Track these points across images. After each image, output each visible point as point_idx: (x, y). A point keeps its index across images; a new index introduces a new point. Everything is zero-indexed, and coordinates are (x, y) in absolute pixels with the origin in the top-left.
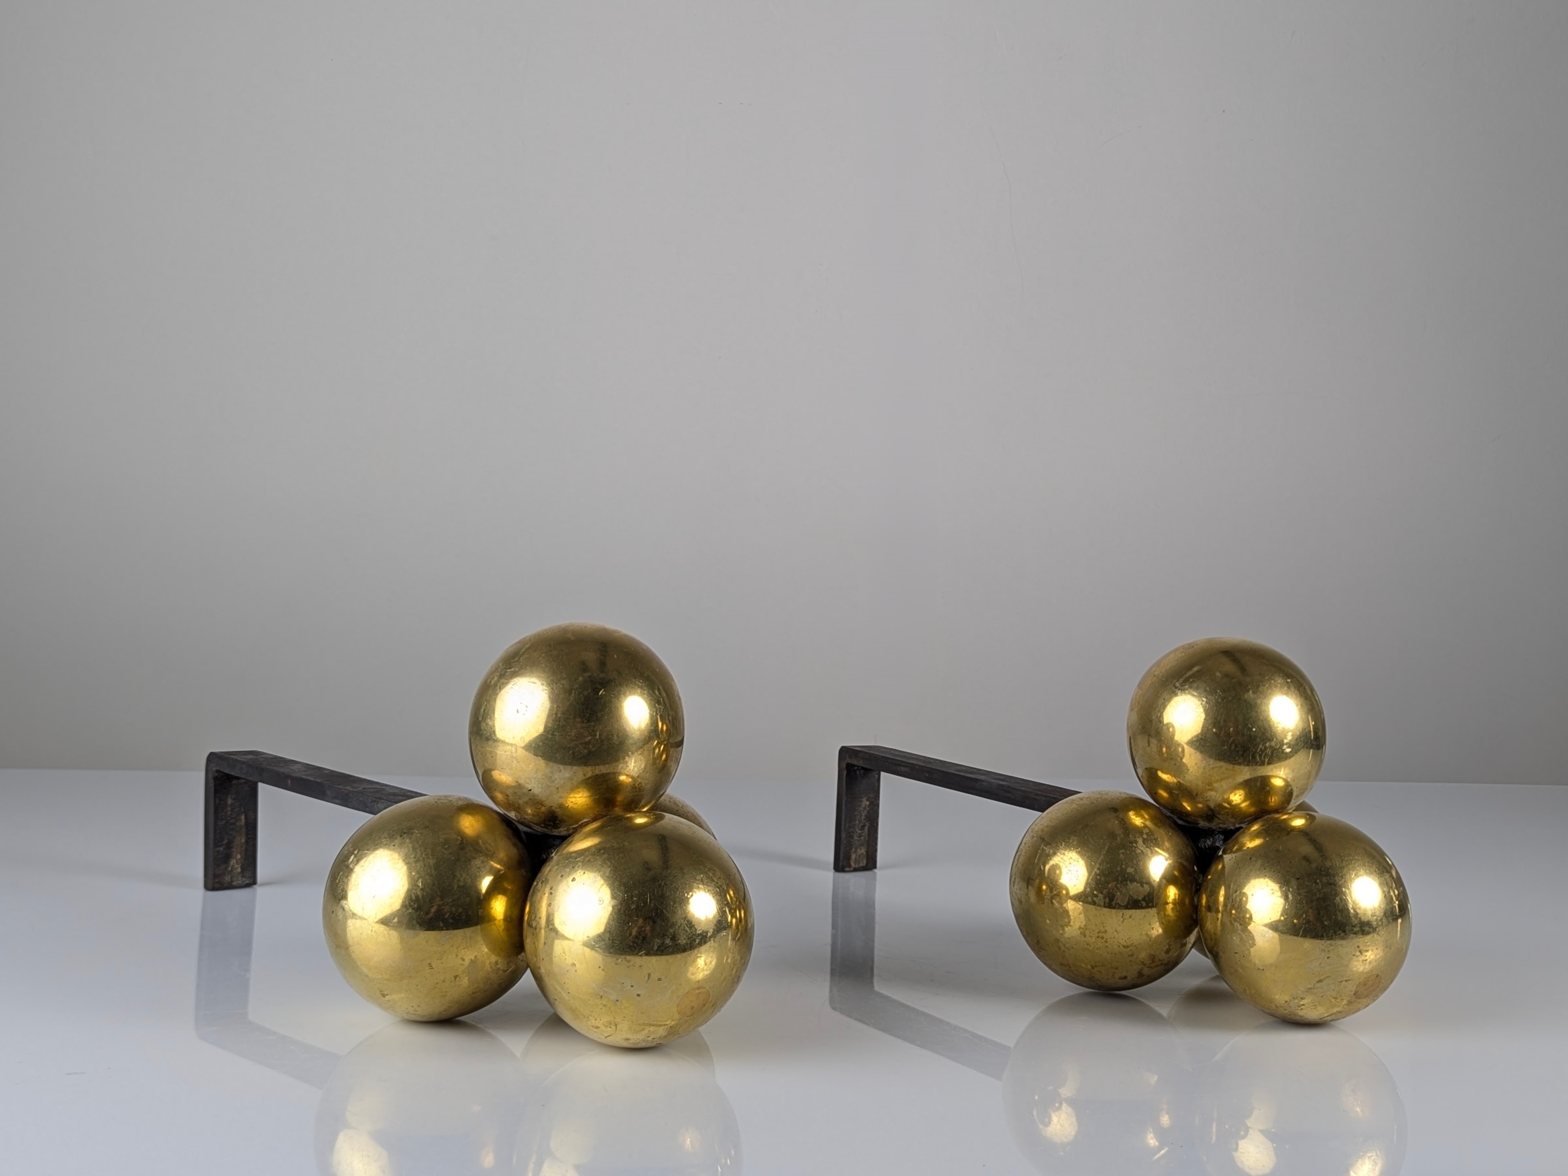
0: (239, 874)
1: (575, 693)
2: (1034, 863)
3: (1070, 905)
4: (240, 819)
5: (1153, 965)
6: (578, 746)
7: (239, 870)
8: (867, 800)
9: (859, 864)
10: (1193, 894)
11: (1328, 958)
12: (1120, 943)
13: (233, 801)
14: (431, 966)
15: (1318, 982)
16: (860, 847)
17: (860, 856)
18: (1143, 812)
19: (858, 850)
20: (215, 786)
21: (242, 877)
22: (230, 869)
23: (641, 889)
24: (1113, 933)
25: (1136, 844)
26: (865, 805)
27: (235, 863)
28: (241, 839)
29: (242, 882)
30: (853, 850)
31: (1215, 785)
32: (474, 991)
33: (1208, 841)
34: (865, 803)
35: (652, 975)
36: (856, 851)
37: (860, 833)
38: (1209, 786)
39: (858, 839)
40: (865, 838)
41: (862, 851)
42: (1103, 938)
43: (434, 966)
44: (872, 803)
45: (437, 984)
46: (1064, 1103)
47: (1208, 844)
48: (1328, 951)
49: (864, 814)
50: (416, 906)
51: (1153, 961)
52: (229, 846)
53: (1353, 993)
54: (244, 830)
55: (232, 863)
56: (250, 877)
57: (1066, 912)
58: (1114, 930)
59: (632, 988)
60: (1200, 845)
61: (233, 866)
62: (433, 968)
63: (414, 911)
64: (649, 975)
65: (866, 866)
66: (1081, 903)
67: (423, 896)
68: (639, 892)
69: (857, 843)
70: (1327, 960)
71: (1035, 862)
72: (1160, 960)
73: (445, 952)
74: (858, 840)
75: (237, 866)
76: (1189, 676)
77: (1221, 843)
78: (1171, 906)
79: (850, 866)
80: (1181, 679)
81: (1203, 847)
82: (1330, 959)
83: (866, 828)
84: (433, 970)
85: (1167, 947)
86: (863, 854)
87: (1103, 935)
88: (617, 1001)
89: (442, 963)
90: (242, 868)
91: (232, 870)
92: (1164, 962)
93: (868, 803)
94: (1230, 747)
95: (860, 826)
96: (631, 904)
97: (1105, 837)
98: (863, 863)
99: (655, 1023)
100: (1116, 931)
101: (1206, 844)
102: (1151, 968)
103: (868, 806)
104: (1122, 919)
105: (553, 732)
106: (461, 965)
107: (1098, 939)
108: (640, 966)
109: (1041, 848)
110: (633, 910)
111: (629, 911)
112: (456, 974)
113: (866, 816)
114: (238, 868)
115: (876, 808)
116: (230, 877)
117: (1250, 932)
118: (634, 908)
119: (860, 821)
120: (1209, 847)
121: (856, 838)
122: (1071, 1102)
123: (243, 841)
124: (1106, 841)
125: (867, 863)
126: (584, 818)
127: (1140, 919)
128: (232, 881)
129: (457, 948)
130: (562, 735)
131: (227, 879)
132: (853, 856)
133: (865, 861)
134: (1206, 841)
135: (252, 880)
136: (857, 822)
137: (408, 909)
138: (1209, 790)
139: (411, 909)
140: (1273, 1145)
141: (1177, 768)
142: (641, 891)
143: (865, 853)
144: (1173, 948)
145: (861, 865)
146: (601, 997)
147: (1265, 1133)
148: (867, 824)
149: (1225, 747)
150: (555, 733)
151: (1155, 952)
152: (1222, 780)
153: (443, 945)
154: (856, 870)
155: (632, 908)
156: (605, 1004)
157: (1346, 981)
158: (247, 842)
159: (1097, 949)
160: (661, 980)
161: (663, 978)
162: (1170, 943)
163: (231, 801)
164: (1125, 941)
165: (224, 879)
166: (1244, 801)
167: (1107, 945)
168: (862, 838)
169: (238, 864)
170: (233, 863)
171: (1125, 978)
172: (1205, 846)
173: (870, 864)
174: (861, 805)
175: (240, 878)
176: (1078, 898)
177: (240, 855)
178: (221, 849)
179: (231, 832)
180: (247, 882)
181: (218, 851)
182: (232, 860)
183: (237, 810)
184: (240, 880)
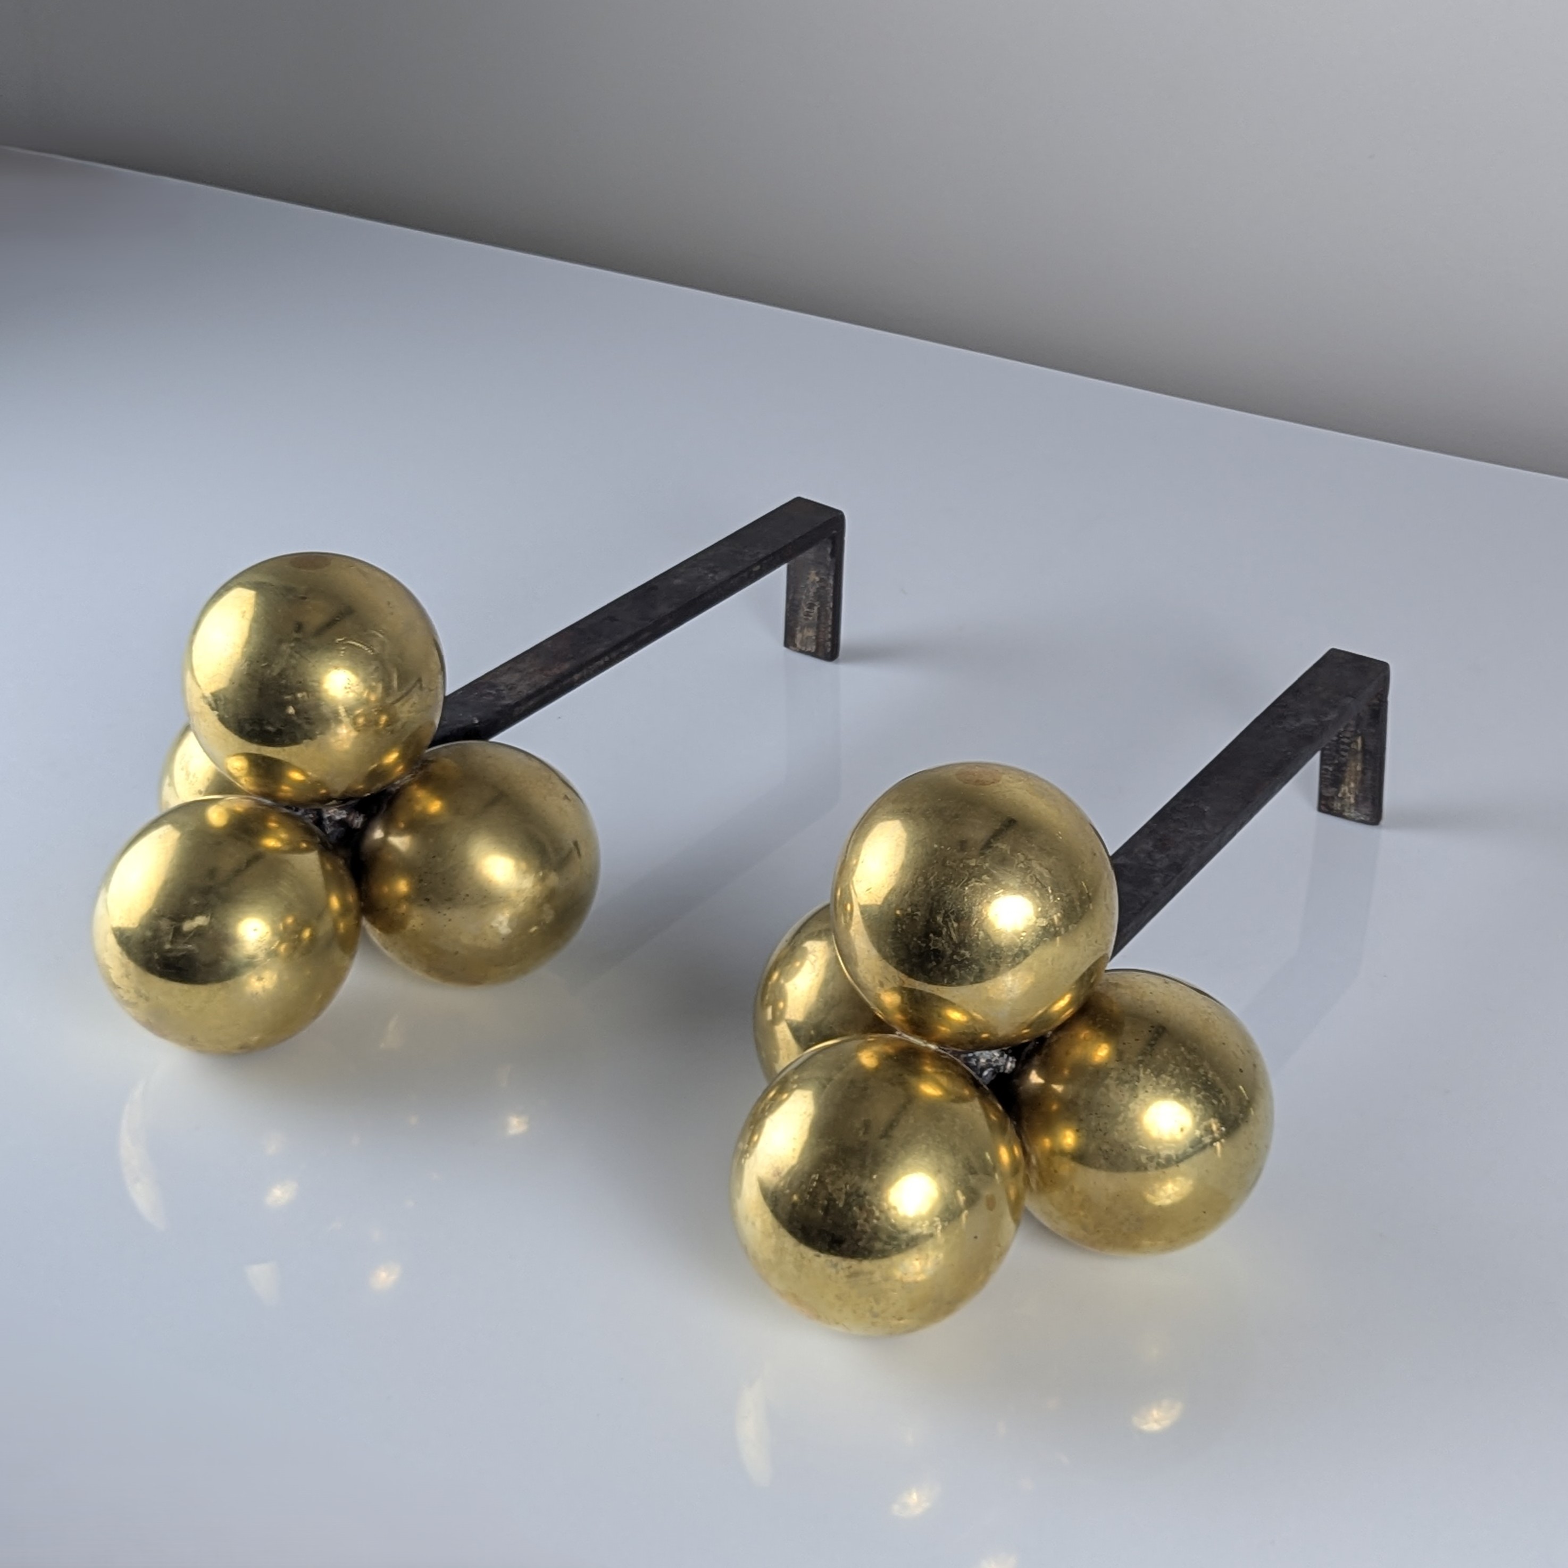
0: (1351, 804)
4: (1356, 742)
7: (1352, 801)
8: (817, 574)
9: (806, 647)
16: (807, 627)
17: (807, 638)
19: (805, 630)
21: (1356, 810)
22: (1342, 796)
26: (814, 579)
27: (1349, 790)
28: (1356, 767)
29: (1355, 817)
30: (799, 628)
36: (801, 631)
37: (807, 612)
39: (804, 616)
40: (813, 619)
41: (811, 634)
44: (822, 580)
49: (813, 590)
52: (1340, 768)
54: (1359, 756)
55: (1343, 789)
56: (1371, 813)
61: (1344, 794)
65: (824, 654)
69: (803, 621)
74: (806, 620)
79: (795, 645)
83: (816, 608)
86: (811, 637)
90: (1356, 799)
91: (1343, 798)
93: (817, 579)
95: (808, 603)
98: (812, 648)
103: (818, 583)
113: (814, 593)
114: (1351, 797)
116: (1339, 805)
119: (807, 597)
121: (802, 615)
123: (1359, 768)
125: (826, 652)
128: (1342, 810)
131: (1335, 805)
132: (799, 636)
133: (814, 647)
135: (1375, 818)
136: (804, 597)
143: (814, 638)
148: (817, 604)
154: (802, 653)
165: (1333, 805)
168: (810, 618)
169: (1351, 794)
173: (831, 653)
174: (808, 578)
175: (1353, 811)
177: (1355, 783)
178: (1331, 769)
179: (1343, 753)
180: (1362, 818)
181: (1327, 770)
182: (1343, 785)
183: (1352, 729)
184: (1353, 814)
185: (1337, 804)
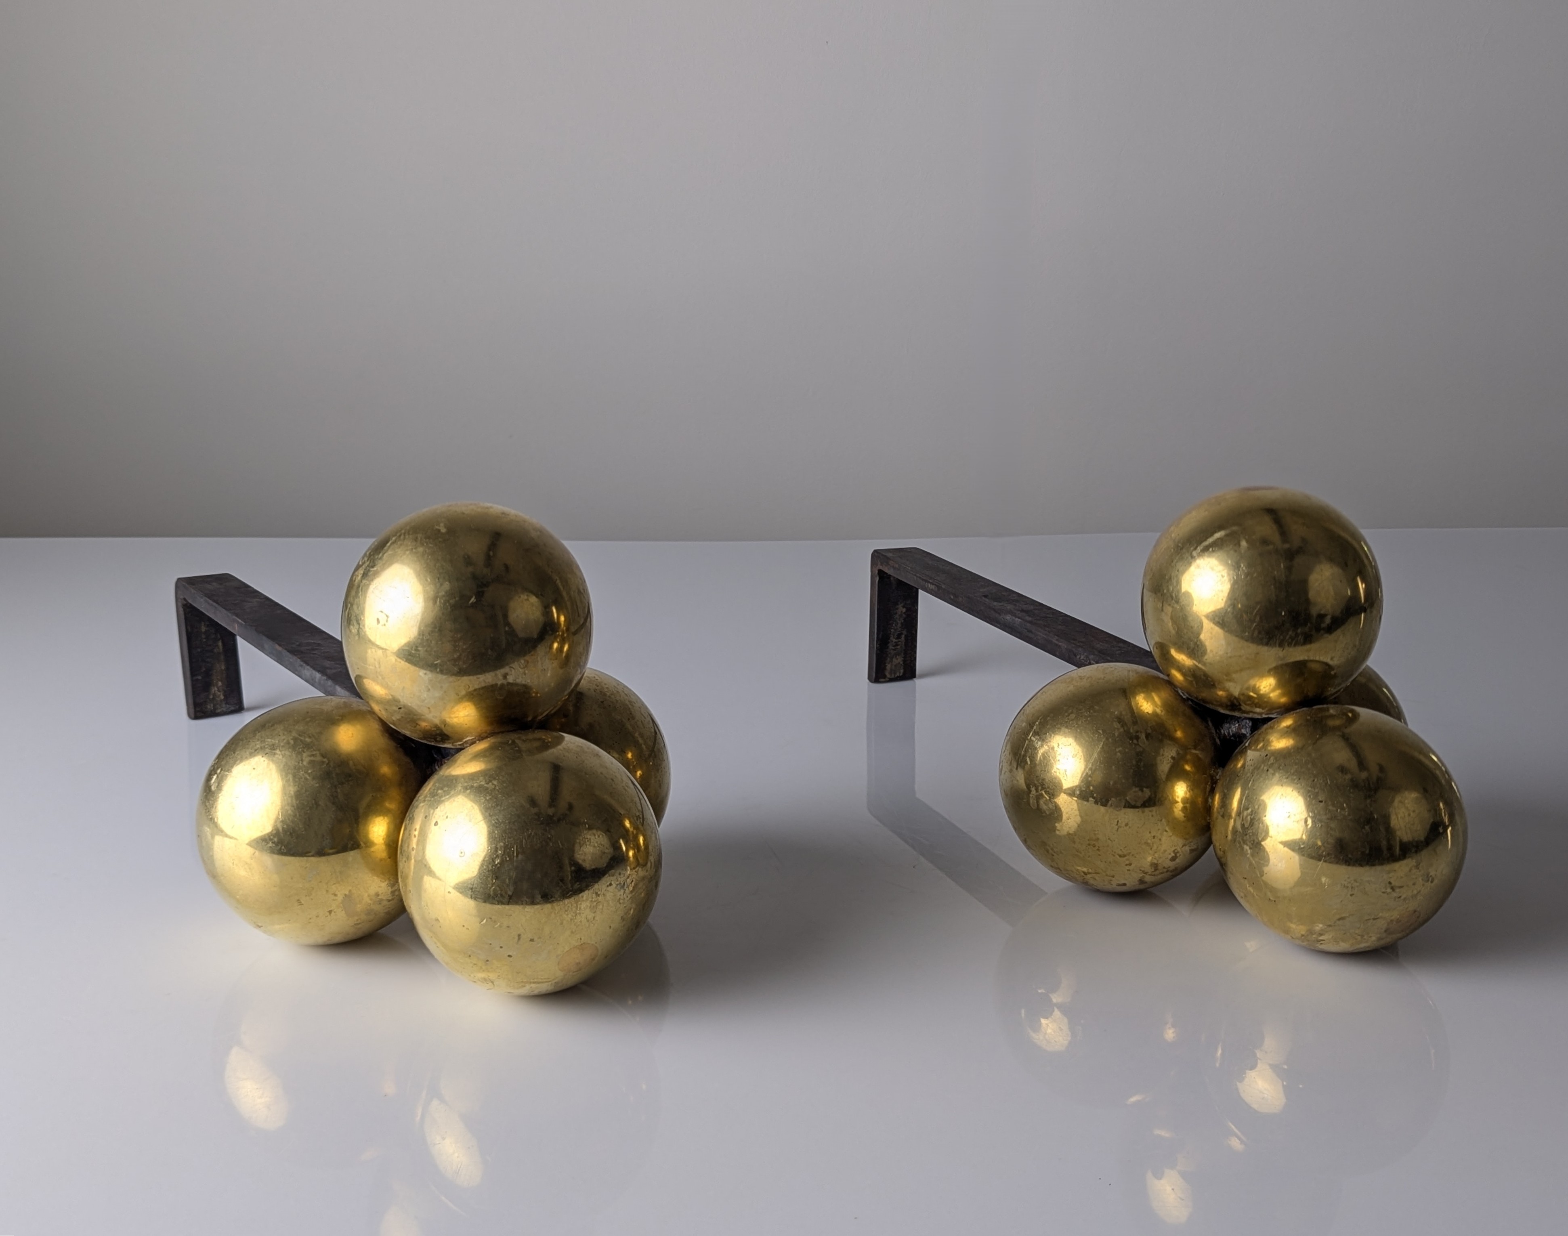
0: (221, 701)
1: (440, 602)
2: (1020, 754)
3: (1063, 800)
4: (217, 646)
5: (1157, 872)
6: (446, 663)
7: (222, 697)
8: (904, 607)
9: (895, 673)
10: (1207, 793)
11: (1351, 895)
12: (1115, 852)
13: (207, 629)
14: (301, 902)
15: (1339, 919)
16: (896, 657)
17: (896, 666)
18: (1154, 694)
19: (894, 660)
20: (185, 614)
21: (227, 703)
22: (211, 697)
23: (506, 840)
24: (1106, 841)
25: (1138, 741)
26: (901, 612)
27: (217, 690)
28: (220, 666)
29: (227, 709)
30: (889, 659)
31: (1234, 675)
32: (356, 923)
33: (1233, 727)
34: (901, 609)
35: (523, 936)
36: (891, 661)
37: (896, 642)
38: (1226, 676)
39: (893, 648)
40: (901, 647)
41: (899, 660)
42: (1094, 846)
43: (303, 902)
44: (908, 610)
45: (311, 919)
46: (1056, 1010)
47: (1232, 731)
48: (1352, 888)
49: (900, 621)
50: (276, 840)
51: (1156, 870)
52: (208, 674)
53: (1383, 930)
54: (222, 657)
55: (213, 691)
56: (236, 704)
57: (1057, 809)
58: (1108, 838)
59: (501, 949)
60: (1222, 731)
61: (214, 695)
62: (302, 904)
63: (274, 845)
64: (519, 935)
65: (902, 675)
66: (1076, 799)
67: (283, 828)
68: (504, 843)
69: (893, 652)
70: (1350, 897)
71: (1022, 754)
72: (1164, 868)
73: (313, 888)
74: (894, 650)
75: (219, 693)
76: (1209, 544)
77: (1248, 730)
78: (1180, 805)
79: (885, 677)
80: (1198, 548)
81: (1226, 734)
82: (1353, 896)
83: (903, 636)
84: (302, 906)
85: (1173, 855)
86: (899, 663)
87: (1094, 842)
88: (487, 961)
89: (312, 899)
90: (225, 696)
91: (213, 699)
92: (1171, 869)
93: (904, 610)
94: (1253, 634)
95: (896, 634)
96: (496, 858)
97: (1101, 731)
98: (900, 673)
99: (535, 980)
100: (1109, 839)
101: (1230, 731)
102: (1154, 875)
103: (904, 613)
104: (1117, 827)
105: (417, 647)
106: (334, 900)
107: (1089, 847)
108: (508, 927)
109: (1029, 738)
110: (497, 864)
111: (492, 867)
112: (330, 909)
113: (902, 624)
114: (220, 695)
115: (914, 614)
116: (212, 705)
117: (1264, 850)
118: (498, 863)
119: (895, 630)
120: (1233, 734)
121: (891, 647)
122: (1065, 1009)
123: (223, 667)
124: (1102, 736)
125: (904, 673)
126: (467, 737)
127: (1138, 827)
128: (215, 709)
129: (327, 883)
130: (426, 651)
131: (209, 707)
132: (888, 667)
133: (902, 671)
134: (1231, 727)
135: (237, 707)
136: (892, 631)
137: (268, 843)
138: (1227, 680)
139: (270, 842)
140: (1283, 1083)
141: (1195, 649)
142: (507, 843)
143: (902, 663)
144: (1180, 855)
145: (898, 674)
146: (470, 956)
147: (1274, 1068)
148: (905, 632)
149: (1247, 634)
150: (419, 649)
151: (1158, 861)
152: (1241, 670)
153: (310, 881)
154: (891, 680)
155: (497, 863)
156: (475, 963)
157: (1374, 919)
158: (227, 669)
159: (1089, 857)
160: (533, 941)
161: (536, 939)
162: (1176, 851)
163: (205, 628)
164: (1121, 850)
165: (207, 708)
166: (1273, 690)
167: (1099, 853)
168: (899, 647)
169: (221, 690)
170: (215, 691)
171: (1125, 885)
172: (1229, 733)
173: (909, 672)
174: (896, 613)
175: (224, 706)
176: (1071, 792)
177: (222, 681)
178: (200, 678)
179: (209, 660)
180: (233, 708)
181: (197, 680)
182: (212, 688)
183: (213, 636)
184: (225, 707)
185: (211, 706)
